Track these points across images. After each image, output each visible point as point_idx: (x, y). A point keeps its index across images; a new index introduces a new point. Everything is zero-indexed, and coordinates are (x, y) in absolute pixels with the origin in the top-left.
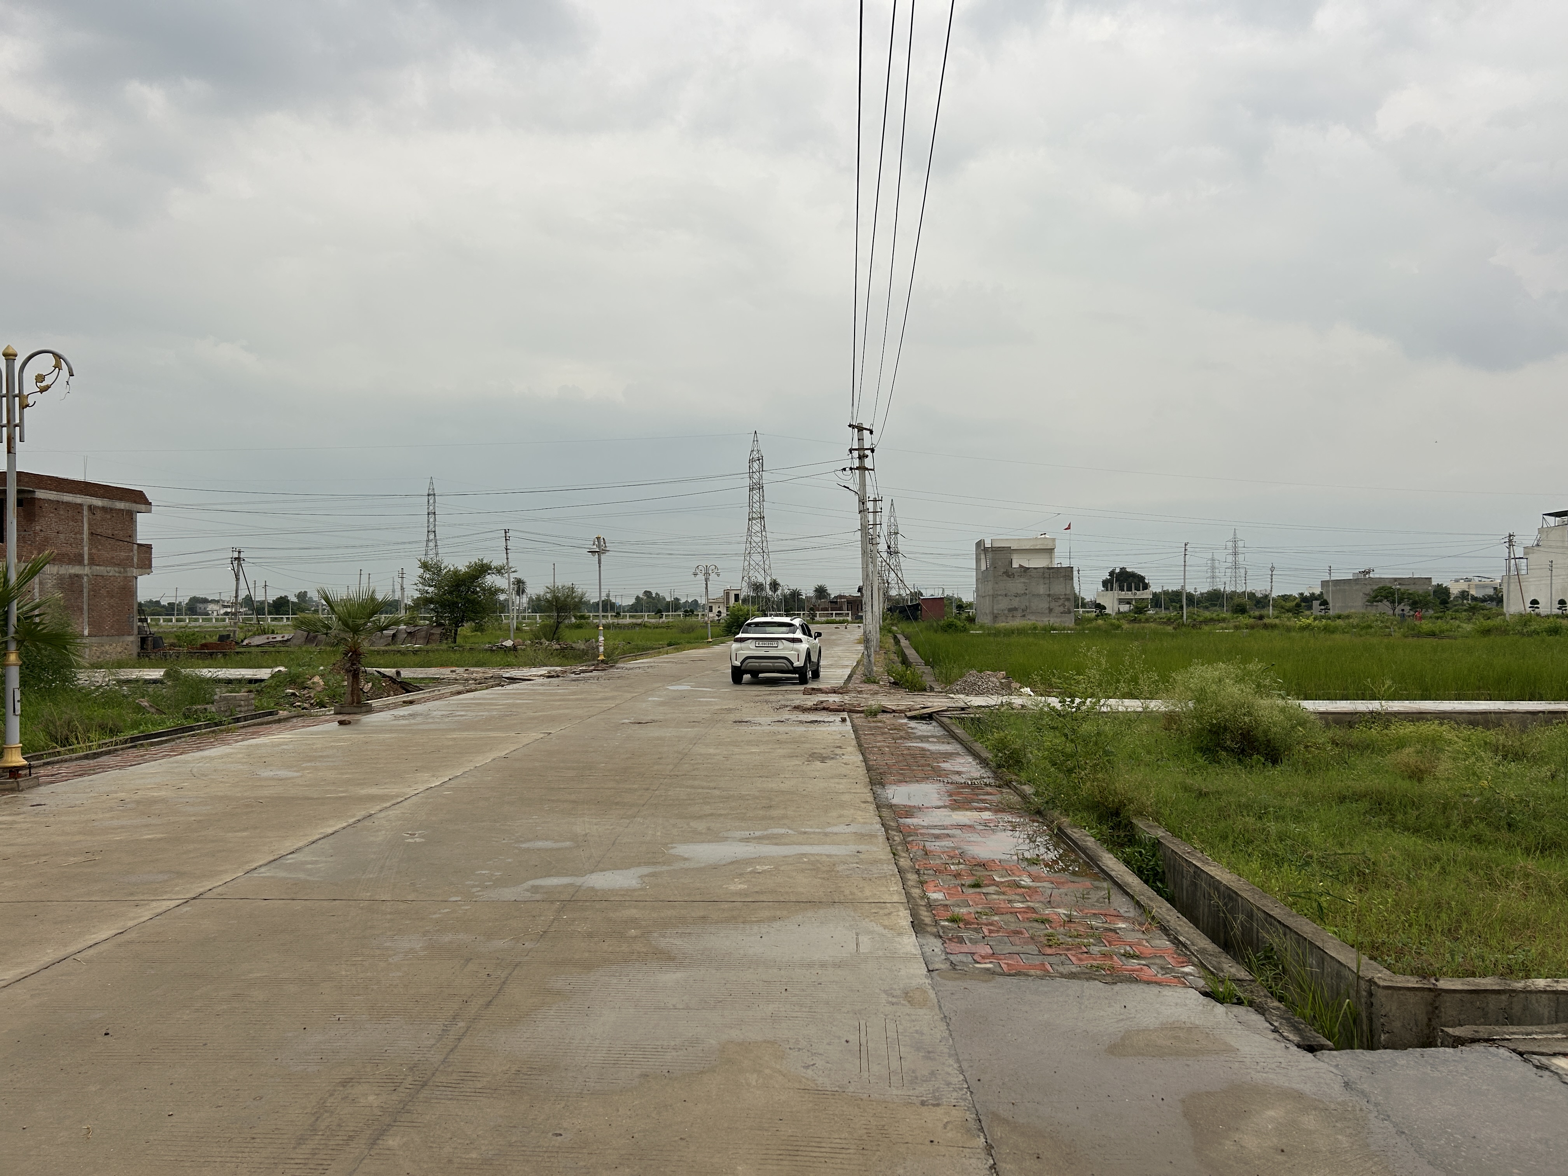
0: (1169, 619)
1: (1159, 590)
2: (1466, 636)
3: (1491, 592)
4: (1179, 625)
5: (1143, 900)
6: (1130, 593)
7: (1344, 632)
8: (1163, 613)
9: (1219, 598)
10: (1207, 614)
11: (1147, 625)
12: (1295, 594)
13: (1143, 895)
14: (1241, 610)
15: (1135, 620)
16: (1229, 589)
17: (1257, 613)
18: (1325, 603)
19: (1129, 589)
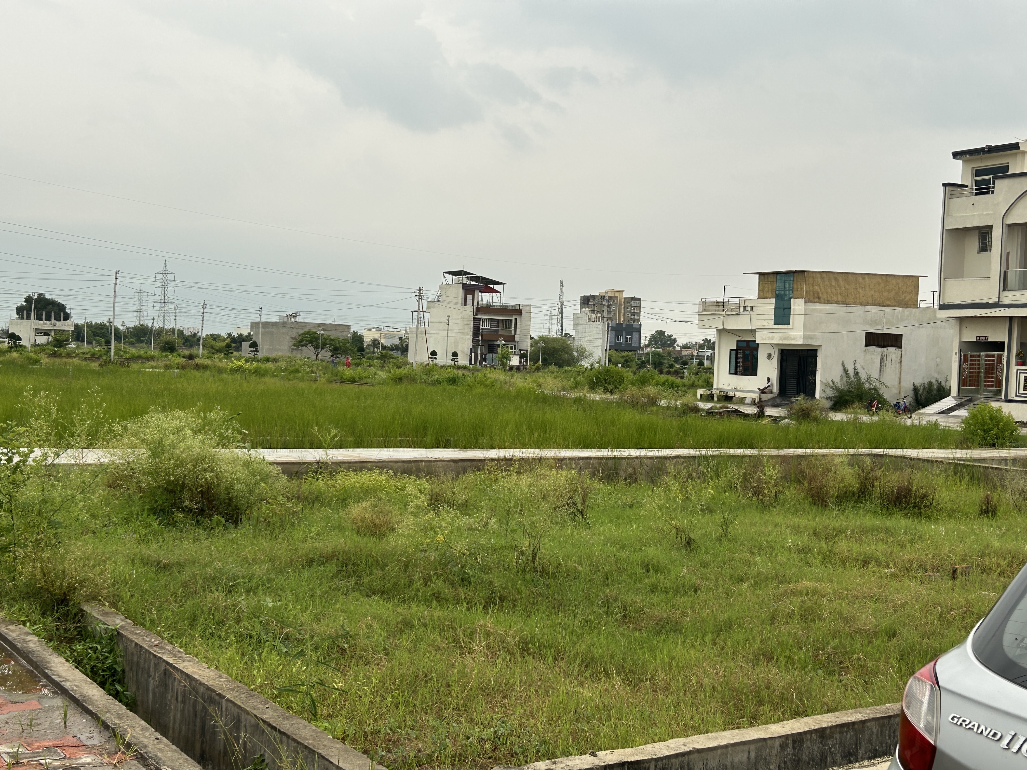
0: (93, 355)
1: (81, 322)
2: (382, 383)
3: (397, 341)
4: (105, 363)
5: (111, 719)
6: (49, 323)
7: (274, 376)
8: (85, 347)
9: (146, 334)
10: (133, 351)
11: (70, 360)
12: (224, 334)
13: (108, 712)
14: (169, 348)
15: (54, 354)
16: (157, 325)
17: (186, 352)
18: (254, 345)
19: (48, 319)
